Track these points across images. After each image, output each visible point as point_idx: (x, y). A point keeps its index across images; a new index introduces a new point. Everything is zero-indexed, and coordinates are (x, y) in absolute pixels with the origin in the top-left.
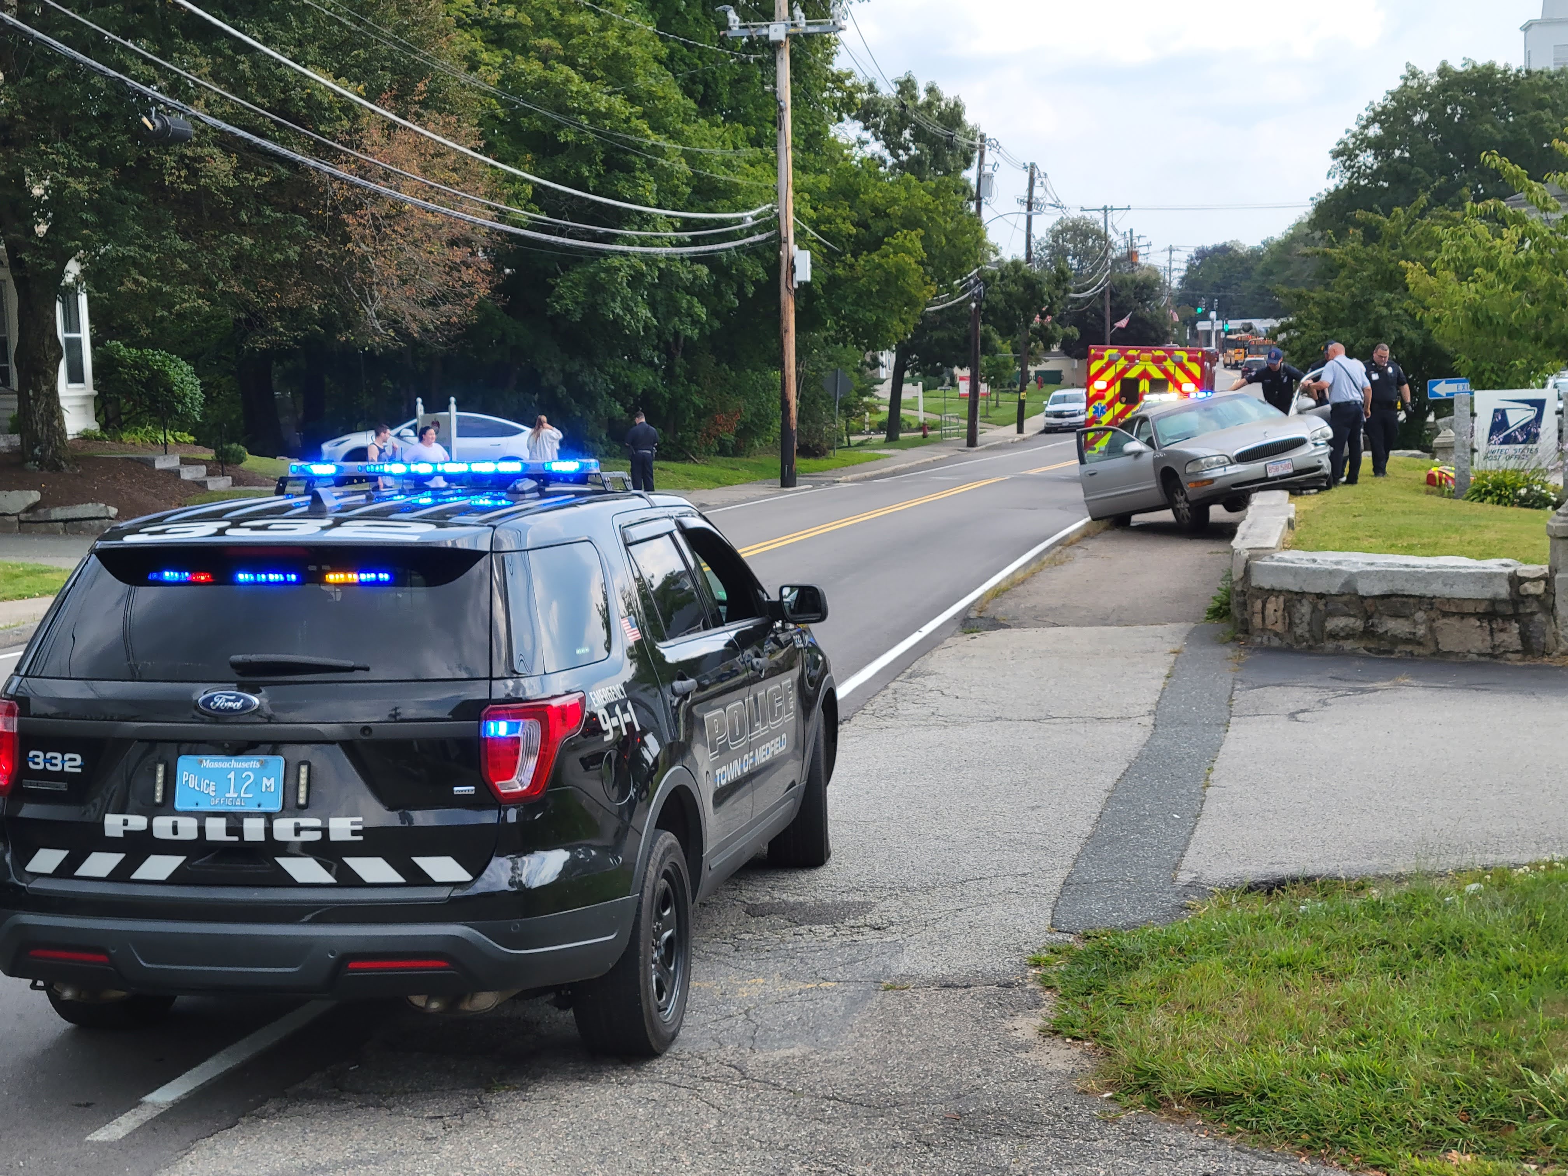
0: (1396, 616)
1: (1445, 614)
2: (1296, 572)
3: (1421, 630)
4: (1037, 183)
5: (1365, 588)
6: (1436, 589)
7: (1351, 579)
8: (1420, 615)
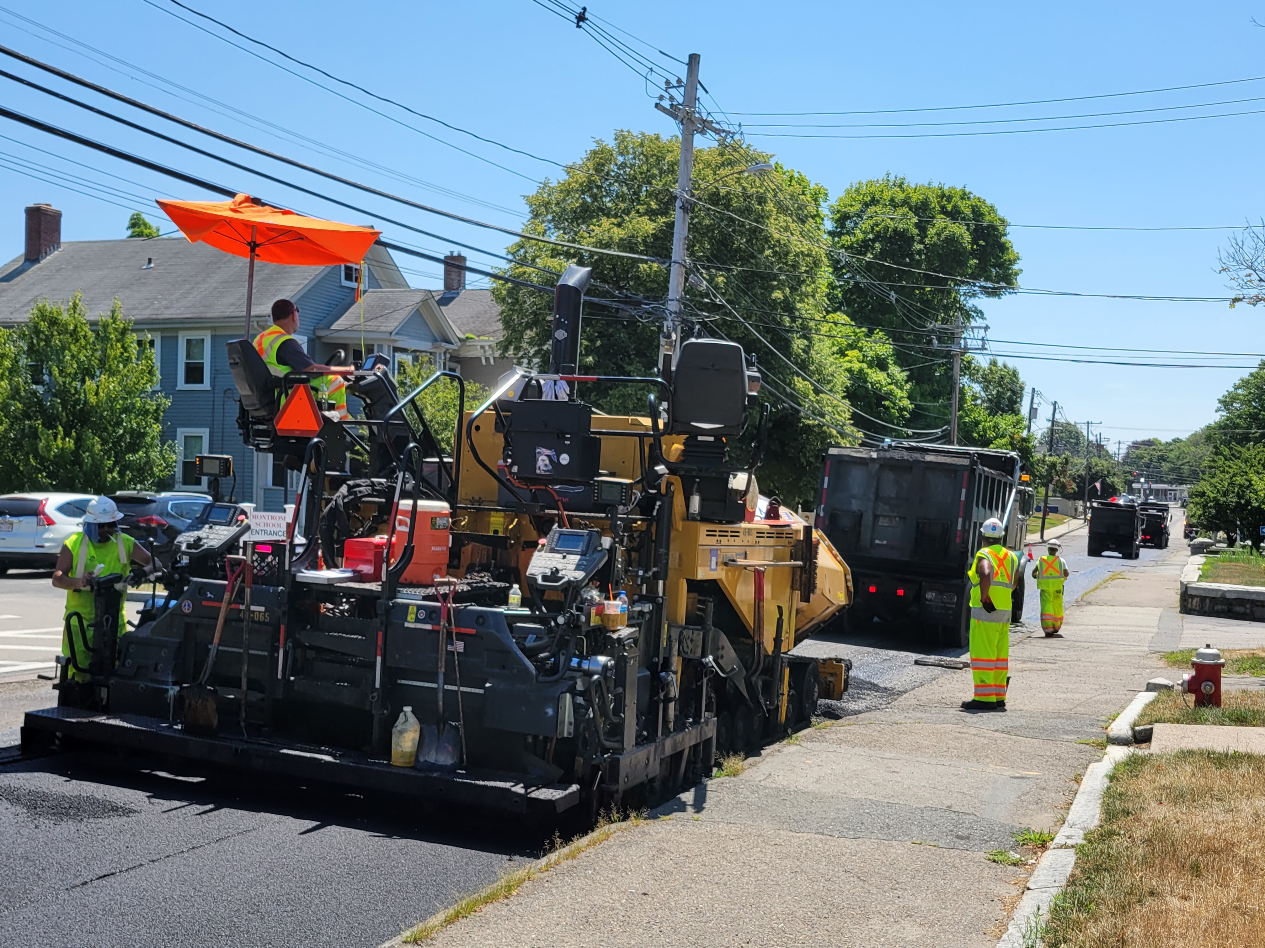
0: (1240, 606)
1: (1257, 606)
2: (1204, 589)
3: (1248, 611)
4: (1057, 411)
5: (1228, 596)
6: (1254, 597)
7: (1224, 592)
8: (1248, 606)
